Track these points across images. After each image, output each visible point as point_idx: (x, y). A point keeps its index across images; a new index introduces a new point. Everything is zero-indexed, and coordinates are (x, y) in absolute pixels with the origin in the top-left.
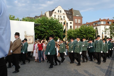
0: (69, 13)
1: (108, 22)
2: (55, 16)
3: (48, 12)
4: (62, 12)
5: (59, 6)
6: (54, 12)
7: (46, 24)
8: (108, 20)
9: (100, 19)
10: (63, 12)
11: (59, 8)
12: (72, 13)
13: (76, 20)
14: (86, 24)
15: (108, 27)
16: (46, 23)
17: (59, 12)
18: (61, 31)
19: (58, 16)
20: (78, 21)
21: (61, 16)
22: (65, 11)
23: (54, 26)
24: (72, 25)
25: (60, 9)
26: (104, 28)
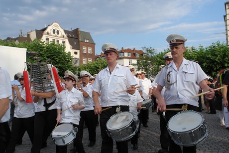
0: (72, 35)
1: (134, 54)
2: (47, 39)
4: (60, 33)
5: (56, 22)
6: (46, 31)
7: (41, 53)
8: (133, 51)
9: (122, 48)
11: (55, 26)
12: (78, 36)
13: (84, 48)
14: (100, 56)
15: (135, 61)
16: (41, 50)
17: (54, 32)
20: (87, 50)
21: (58, 41)
22: (66, 32)
23: (57, 57)
25: (57, 28)
26: (129, 63)
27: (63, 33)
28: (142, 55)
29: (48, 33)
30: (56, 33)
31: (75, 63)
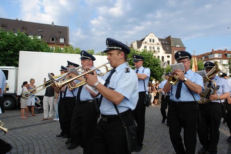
0: (165, 42)
1: (226, 55)
2: (145, 47)
3: (136, 42)
4: (155, 41)
5: (152, 33)
6: (144, 41)
8: (225, 51)
9: (213, 50)
10: (157, 41)
12: (170, 42)
17: (150, 41)
19: (150, 47)
21: (154, 48)
22: (160, 40)
24: (170, 59)
25: (152, 37)
27: (158, 41)
29: (146, 42)
30: (152, 42)
31: (163, 66)
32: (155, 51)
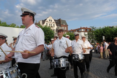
0: (57, 22)
1: (87, 30)
2: (47, 24)
3: (42, 21)
4: (52, 21)
6: (46, 20)
8: (86, 28)
9: (81, 27)
10: (53, 21)
11: (50, 18)
12: (60, 22)
14: (71, 31)
15: (86, 33)
18: (52, 36)
20: (64, 28)
21: (51, 25)
22: (55, 20)
26: (84, 34)
28: (91, 30)
29: (47, 21)
30: (50, 21)
32: (52, 27)
